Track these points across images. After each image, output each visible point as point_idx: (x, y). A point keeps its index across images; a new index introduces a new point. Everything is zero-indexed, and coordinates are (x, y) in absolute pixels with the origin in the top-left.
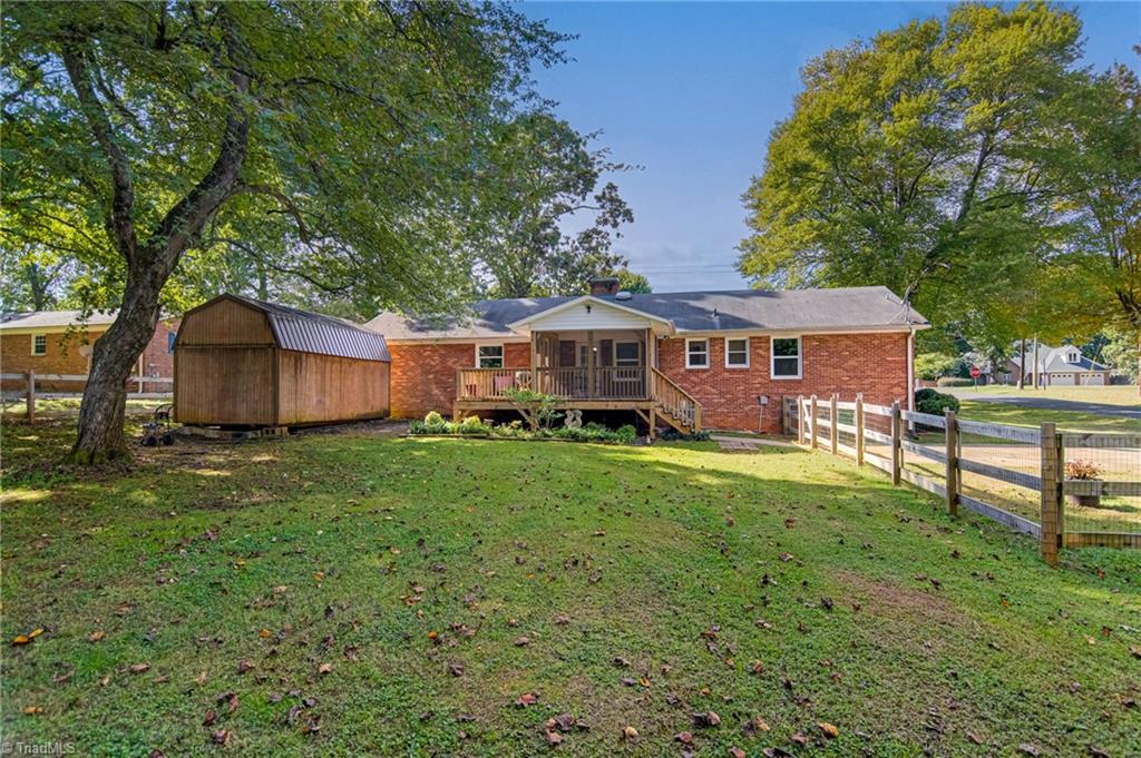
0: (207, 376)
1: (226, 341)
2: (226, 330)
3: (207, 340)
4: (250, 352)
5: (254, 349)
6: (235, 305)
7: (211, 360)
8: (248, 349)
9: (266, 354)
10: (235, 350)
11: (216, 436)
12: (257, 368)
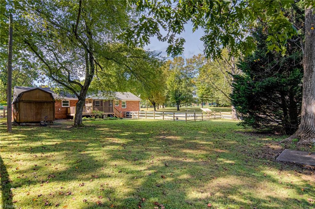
0: (31, 109)
1: (38, 100)
2: (38, 97)
3: (31, 99)
4: (46, 103)
5: (47, 103)
6: (41, 91)
7: (33, 105)
8: (45, 102)
9: (51, 103)
10: (41, 103)
11: (35, 125)
12: (48, 107)
